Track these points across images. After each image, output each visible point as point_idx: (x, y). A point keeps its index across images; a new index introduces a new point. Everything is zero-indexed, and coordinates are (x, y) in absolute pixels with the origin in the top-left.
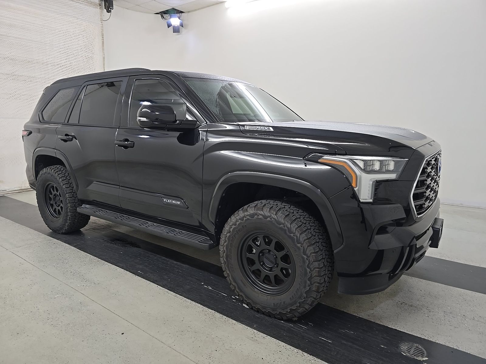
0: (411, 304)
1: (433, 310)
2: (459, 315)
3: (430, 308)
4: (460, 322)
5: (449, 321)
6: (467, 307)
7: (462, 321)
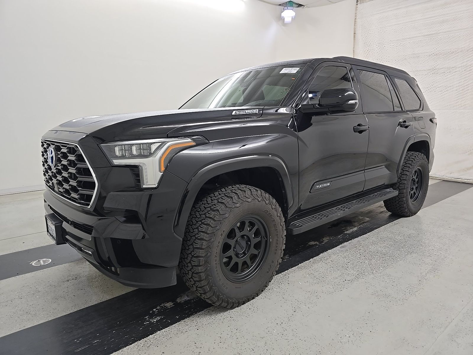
0: (70, 281)
1: (49, 287)
2: (25, 297)
3: (53, 288)
4: (22, 292)
5: (30, 288)
6: (22, 307)
7: (20, 294)
